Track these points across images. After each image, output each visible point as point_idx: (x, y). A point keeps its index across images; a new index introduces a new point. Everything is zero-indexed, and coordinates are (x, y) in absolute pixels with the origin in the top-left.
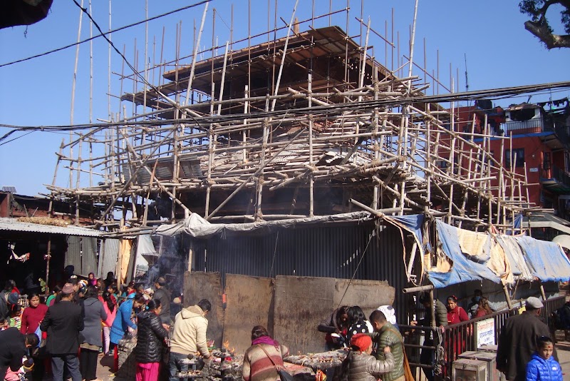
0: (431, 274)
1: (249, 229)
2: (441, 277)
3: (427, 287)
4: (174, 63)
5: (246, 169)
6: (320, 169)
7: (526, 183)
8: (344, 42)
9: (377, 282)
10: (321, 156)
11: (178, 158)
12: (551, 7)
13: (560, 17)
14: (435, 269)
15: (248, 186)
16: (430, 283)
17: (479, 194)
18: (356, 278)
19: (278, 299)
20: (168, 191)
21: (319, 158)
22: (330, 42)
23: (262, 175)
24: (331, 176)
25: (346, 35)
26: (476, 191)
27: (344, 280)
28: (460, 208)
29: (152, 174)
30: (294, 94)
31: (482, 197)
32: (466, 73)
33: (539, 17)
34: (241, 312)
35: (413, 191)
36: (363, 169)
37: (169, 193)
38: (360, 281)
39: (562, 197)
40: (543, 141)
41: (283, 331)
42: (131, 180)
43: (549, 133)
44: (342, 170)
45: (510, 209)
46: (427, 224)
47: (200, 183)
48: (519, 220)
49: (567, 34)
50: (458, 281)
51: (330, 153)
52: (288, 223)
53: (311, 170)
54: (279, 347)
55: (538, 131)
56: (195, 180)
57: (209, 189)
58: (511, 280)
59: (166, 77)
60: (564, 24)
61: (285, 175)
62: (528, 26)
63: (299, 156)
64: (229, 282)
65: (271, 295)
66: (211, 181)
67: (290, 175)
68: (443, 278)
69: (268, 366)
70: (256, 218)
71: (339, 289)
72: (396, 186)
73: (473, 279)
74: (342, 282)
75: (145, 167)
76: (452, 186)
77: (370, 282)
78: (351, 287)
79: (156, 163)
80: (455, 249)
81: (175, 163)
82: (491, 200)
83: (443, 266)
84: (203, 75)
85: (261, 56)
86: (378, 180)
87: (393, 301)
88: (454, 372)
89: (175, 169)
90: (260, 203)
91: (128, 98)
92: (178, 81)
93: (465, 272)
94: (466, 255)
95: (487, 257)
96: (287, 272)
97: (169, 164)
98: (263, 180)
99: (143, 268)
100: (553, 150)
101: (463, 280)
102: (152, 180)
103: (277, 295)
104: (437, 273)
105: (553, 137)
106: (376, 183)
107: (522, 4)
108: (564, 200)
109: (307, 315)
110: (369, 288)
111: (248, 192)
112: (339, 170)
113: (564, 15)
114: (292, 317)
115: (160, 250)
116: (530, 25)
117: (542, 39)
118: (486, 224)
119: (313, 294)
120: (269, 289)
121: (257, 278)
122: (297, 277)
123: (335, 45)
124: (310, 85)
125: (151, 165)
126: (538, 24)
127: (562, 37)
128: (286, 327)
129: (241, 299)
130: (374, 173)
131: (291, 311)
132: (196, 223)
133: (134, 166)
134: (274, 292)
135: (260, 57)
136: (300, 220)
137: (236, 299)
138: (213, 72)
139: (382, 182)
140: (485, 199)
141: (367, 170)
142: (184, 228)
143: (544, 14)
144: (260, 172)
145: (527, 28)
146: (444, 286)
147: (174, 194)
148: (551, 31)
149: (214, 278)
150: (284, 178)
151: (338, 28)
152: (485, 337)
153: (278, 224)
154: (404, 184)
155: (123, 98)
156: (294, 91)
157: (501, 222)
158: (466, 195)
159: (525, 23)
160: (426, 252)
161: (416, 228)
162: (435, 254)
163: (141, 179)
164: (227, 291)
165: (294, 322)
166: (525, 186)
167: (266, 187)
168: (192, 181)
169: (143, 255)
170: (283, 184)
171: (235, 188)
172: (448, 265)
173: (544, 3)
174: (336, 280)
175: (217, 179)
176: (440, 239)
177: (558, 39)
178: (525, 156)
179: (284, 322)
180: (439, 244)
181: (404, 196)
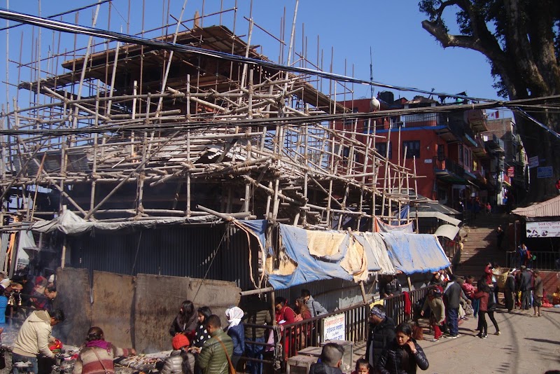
0: (272, 276)
1: (115, 228)
2: (282, 279)
3: (266, 289)
4: (72, 54)
5: (134, 163)
6: (197, 167)
7: (414, 175)
8: (231, 41)
9: (226, 283)
10: (203, 153)
11: (66, 152)
12: (447, 8)
13: (455, 18)
14: (277, 272)
15: (130, 181)
16: (269, 285)
17: (361, 188)
18: (207, 278)
19: (139, 296)
20: (56, 183)
21: (200, 155)
22: (218, 40)
23: (143, 171)
24: (207, 174)
25: (233, 34)
26: (359, 186)
27: (197, 280)
28: (341, 201)
29: (40, 166)
30: (173, 93)
31: (365, 190)
32: (371, 66)
33: (436, 17)
34: (106, 307)
35: (288, 188)
36: (236, 168)
37: (57, 186)
38: (211, 281)
39: (455, 187)
40: (437, 134)
41: (143, 327)
42: (22, 171)
43: (443, 126)
44: (217, 168)
45: (396, 200)
46: (270, 229)
47: (86, 177)
48: (406, 210)
49: (461, 34)
50: (303, 281)
51: (212, 150)
52: (150, 223)
53: (188, 168)
54: (112, 350)
55: (434, 124)
56: (82, 174)
57: (94, 183)
58: (364, 277)
59: (65, 66)
60: (459, 25)
61: (164, 172)
62: (426, 25)
63: (183, 151)
64: (97, 279)
65: (133, 293)
66: (96, 175)
67: (170, 171)
68: (284, 280)
69: (98, 369)
70: (137, 212)
71: (193, 288)
72: (271, 183)
73: (320, 279)
74: (195, 282)
75: (34, 159)
76: (331, 181)
77: (220, 282)
78: (203, 286)
79: (45, 156)
80: (300, 251)
81: (63, 156)
82: (375, 193)
83: (286, 269)
84: (99, 67)
85: (153, 52)
86: (250, 179)
87: (239, 301)
88: (289, 368)
89: (63, 163)
90: (141, 198)
91: (25, 86)
92: (74, 72)
93: (312, 273)
94: (314, 256)
95: (341, 256)
96: (145, 271)
97: (57, 157)
98: (144, 176)
99: (24, 261)
100: (448, 142)
101: (308, 280)
102: (39, 173)
103: (137, 292)
104: (277, 276)
105: (447, 130)
106: (248, 182)
107: (421, 3)
108: (458, 190)
109: (164, 312)
110: (219, 288)
111: (130, 188)
112: (214, 168)
113: (459, 17)
114: (151, 313)
115: (40, 245)
116: (427, 24)
117: (438, 39)
118: (369, 216)
119: (169, 292)
120: (131, 287)
121: (121, 276)
122: (156, 276)
123: (223, 43)
124: (188, 85)
125: (40, 157)
126: (434, 24)
127: (457, 37)
128: (146, 323)
129: (107, 295)
130: (245, 172)
131: (150, 308)
132: (70, 221)
133: (24, 158)
134: (135, 289)
135: (151, 52)
136: (161, 221)
137: (103, 295)
138: (107, 65)
139: (254, 181)
140: (369, 192)
141: (240, 169)
142: (58, 225)
143: (440, 15)
144: (141, 168)
145: (424, 27)
146: (285, 287)
147: (62, 187)
148: (447, 31)
149: (83, 275)
150: (163, 174)
151: (224, 27)
152: (334, 332)
153: (141, 224)
154: (278, 182)
155: (20, 87)
156: (173, 90)
157: (386, 213)
158: (347, 189)
159: (423, 23)
160: (268, 256)
161: (261, 233)
162: (277, 257)
163: (32, 171)
164: (95, 287)
165: (152, 318)
166: (414, 179)
167: (147, 183)
168: (78, 175)
169: (25, 249)
170: (162, 180)
171: (118, 182)
172: (293, 267)
173: (440, 4)
174: (191, 279)
175: (103, 173)
176: (283, 243)
177: (452, 38)
178: (421, 147)
179: (144, 318)
180: (281, 248)
181: (279, 193)
